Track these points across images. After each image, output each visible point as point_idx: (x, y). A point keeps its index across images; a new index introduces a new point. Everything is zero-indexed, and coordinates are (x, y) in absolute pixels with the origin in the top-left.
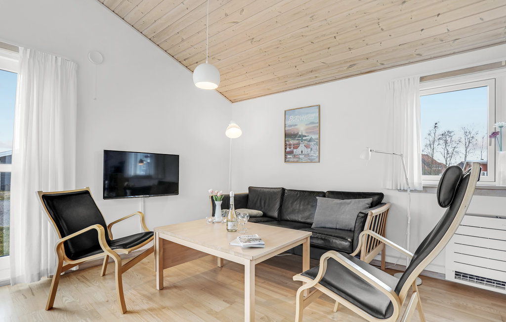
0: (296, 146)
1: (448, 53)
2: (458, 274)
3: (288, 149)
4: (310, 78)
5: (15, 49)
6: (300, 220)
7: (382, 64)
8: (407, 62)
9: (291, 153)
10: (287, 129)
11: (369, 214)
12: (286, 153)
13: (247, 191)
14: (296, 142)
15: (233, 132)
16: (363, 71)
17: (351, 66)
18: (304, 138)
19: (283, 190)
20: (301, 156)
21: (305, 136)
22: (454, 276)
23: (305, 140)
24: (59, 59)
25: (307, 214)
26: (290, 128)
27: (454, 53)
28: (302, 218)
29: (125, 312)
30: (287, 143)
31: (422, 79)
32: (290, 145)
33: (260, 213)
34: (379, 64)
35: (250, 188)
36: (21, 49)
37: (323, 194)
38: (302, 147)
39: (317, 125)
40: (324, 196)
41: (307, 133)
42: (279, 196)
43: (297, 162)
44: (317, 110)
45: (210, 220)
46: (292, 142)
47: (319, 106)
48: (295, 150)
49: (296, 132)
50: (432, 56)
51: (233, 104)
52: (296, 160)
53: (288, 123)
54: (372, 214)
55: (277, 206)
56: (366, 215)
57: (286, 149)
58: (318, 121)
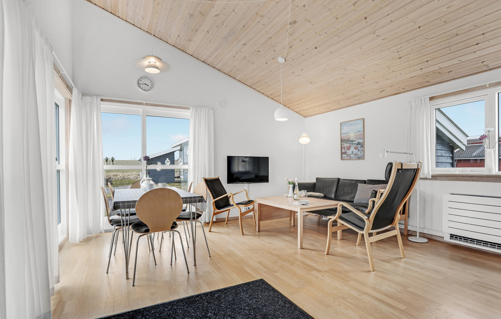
0: (349, 148)
1: (450, 79)
2: (452, 236)
3: (343, 151)
4: (356, 100)
5: (189, 109)
6: (348, 199)
7: (404, 89)
8: (422, 86)
9: (345, 153)
10: (342, 136)
11: (378, 191)
12: (342, 153)
13: (314, 181)
14: (348, 145)
15: (305, 140)
16: (392, 94)
17: (382, 91)
18: (354, 142)
19: (339, 179)
20: (352, 155)
21: (354, 141)
22: (449, 237)
23: (354, 144)
24: (207, 110)
25: (352, 196)
26: (344, 135)
27: (454, 79)
28: (349, 198)
29: (243, 235)
30: (343, 146)
31: (431, 99)
32: (344, 147)
33: (322, 195)
34: (401, 89)
35: (317, 179)
36: (191, 108)
37: (364, 182)
38: (352, 149)
39: (362, 133)
40: (365, 183)
41: (355, 138)
42: (336, 183)
43: (350, 159)
44: (362, 122)
45: (286, 195)
46: (346, 145)
47: (364, 119)
48: (348, 151)
49: (348, 138)
50: (439, 82)
51: (306, 118)
52: (349, 158)
53: (343, 131)
54: (380, 191)
55: (334, 190)
56: (376, 192)
57: (341, 150)
58: (362, 130)
